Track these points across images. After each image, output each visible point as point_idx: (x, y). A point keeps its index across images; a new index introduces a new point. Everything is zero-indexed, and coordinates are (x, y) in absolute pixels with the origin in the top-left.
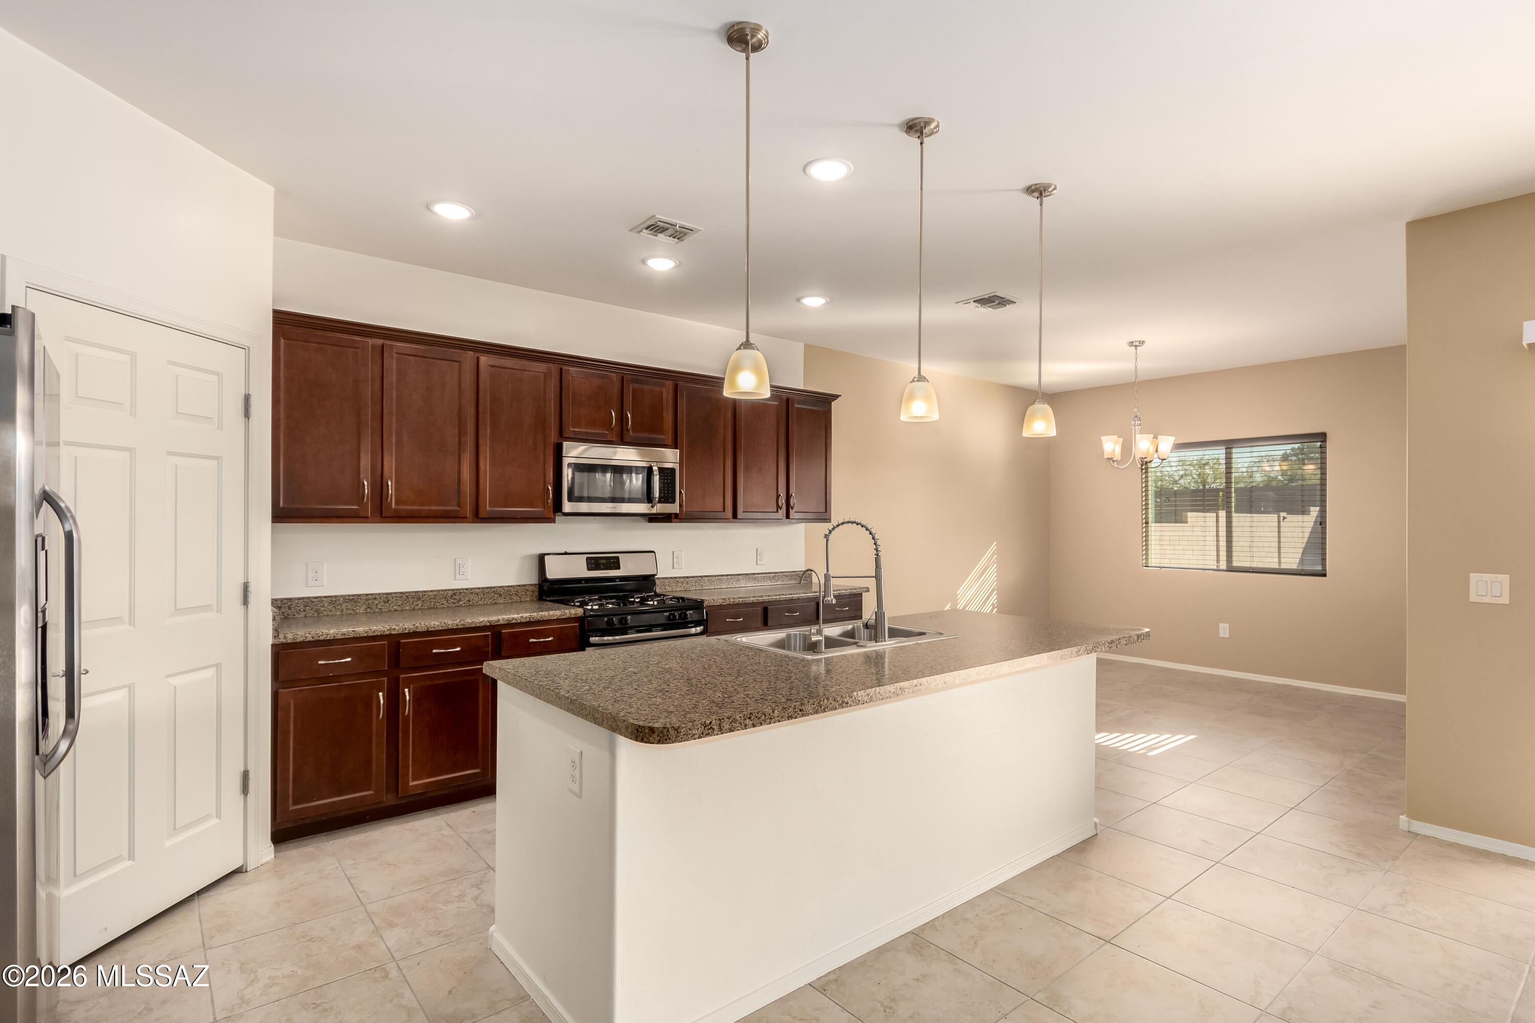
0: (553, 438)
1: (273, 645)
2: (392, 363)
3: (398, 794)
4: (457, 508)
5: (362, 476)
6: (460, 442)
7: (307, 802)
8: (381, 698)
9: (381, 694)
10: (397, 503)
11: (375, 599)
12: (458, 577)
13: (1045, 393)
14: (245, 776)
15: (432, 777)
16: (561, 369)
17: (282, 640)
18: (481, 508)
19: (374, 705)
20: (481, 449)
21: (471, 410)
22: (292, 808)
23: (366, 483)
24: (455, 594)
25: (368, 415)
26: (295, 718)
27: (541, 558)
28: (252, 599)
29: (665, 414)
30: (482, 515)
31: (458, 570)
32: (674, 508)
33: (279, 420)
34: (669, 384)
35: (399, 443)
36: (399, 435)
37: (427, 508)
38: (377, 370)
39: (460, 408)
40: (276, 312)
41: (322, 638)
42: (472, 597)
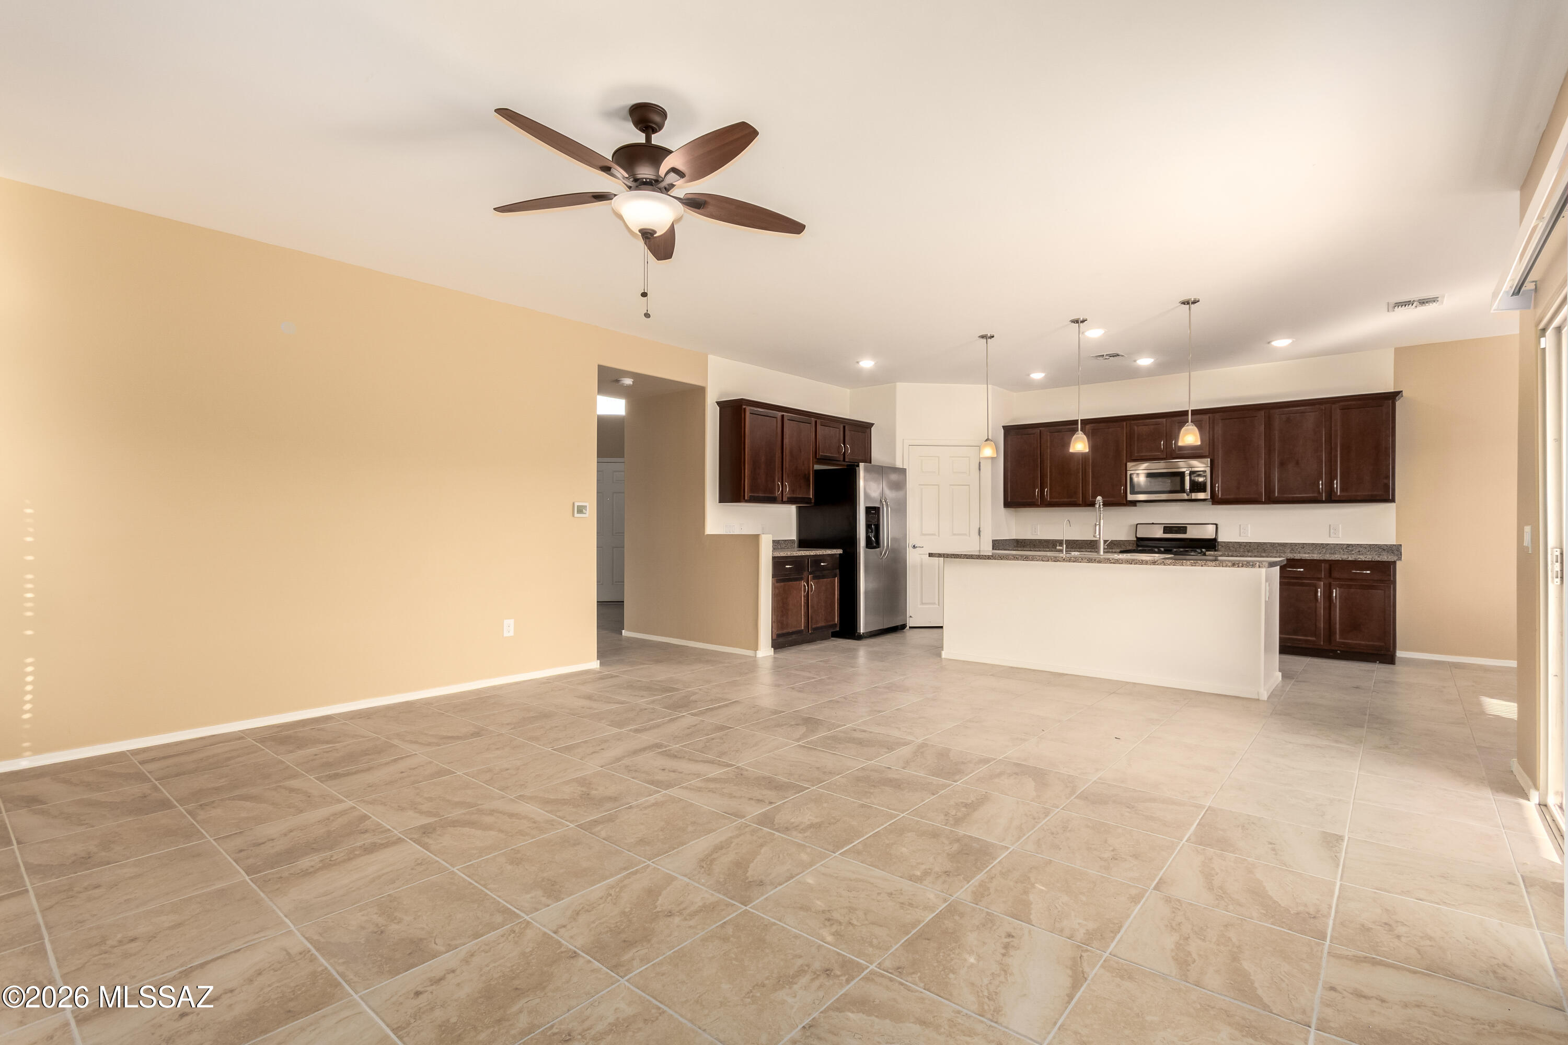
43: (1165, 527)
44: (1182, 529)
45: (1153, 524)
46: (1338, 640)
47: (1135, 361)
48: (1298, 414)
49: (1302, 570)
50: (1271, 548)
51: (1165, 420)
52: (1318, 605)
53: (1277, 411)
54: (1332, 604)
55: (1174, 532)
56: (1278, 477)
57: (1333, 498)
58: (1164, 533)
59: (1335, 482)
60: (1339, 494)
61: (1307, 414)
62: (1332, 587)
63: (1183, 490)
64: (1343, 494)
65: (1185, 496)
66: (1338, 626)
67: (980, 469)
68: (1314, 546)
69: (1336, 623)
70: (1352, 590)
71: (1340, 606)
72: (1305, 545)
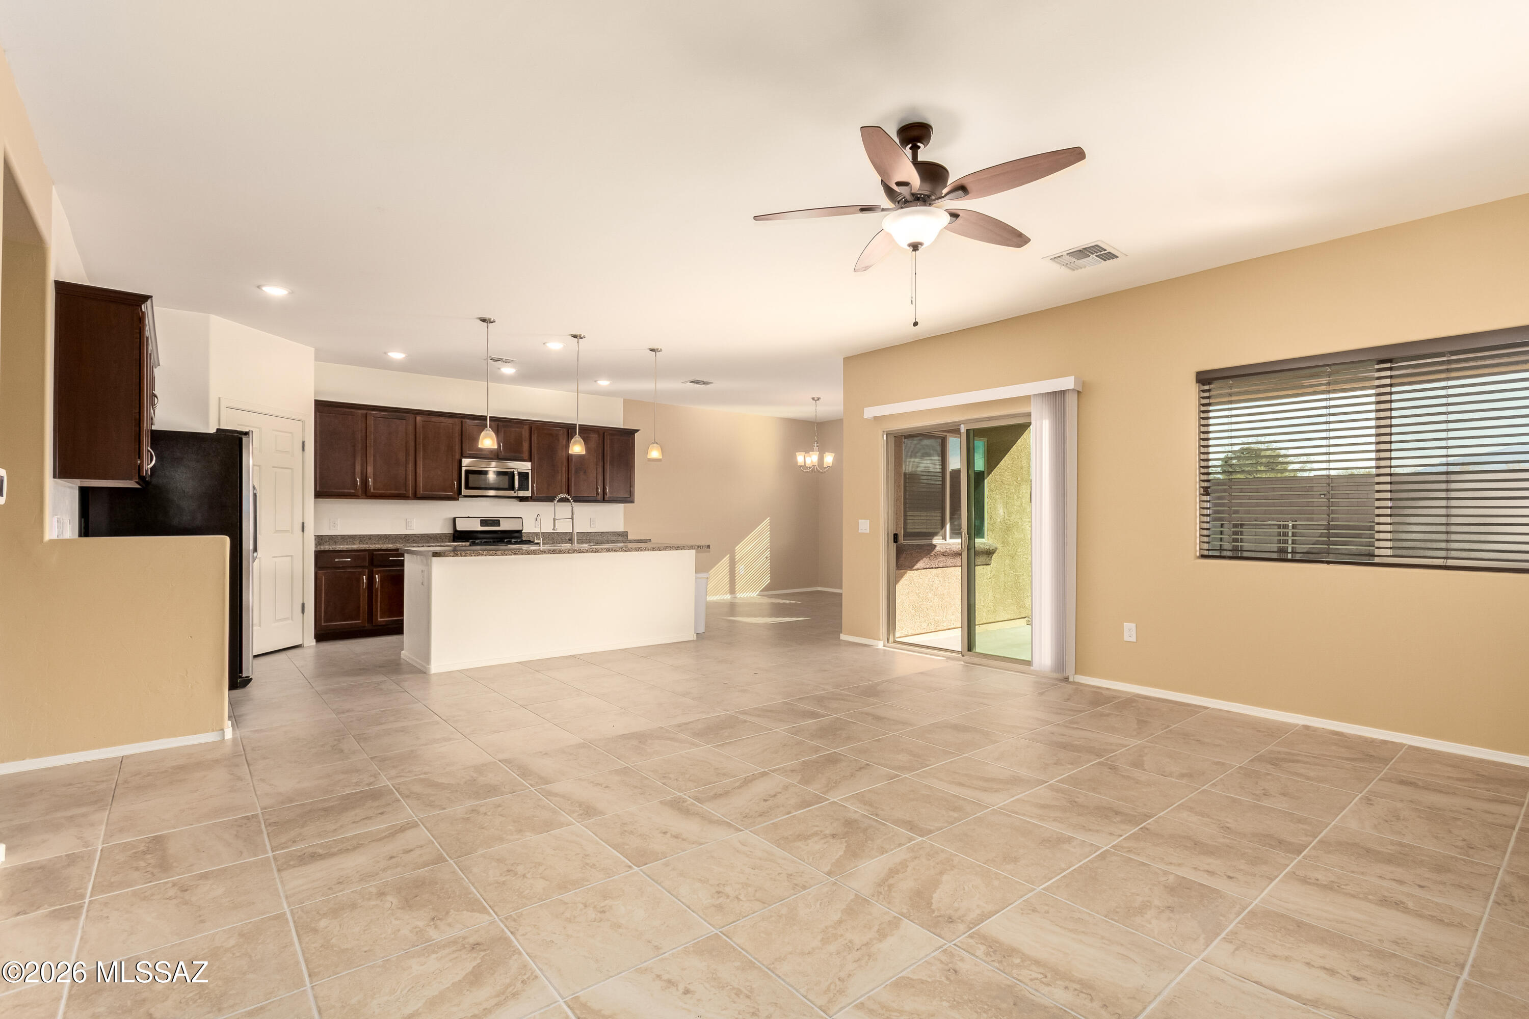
0: (457, 457)
1: (315, 551)
2: (371, 421)
3: (372, 624)
4: (405, 492)
5: (356, 476)
6: (406, 460)
7: (330, 622)
8: (365, 579)
9: (364, 577)
10: (374, 489)
11: (364, 537)
12: (408, 528)
13: (818, 423)
14: (303, 606)
15: (390, 617)
16: (462, 421)
17: (319, 549)
18: (418, 492)
19: (361, 582)
20: (418, 462)
21: (412, 443)
22: (323, 624)
23: (358, 480)
24: (406, 537)
25: (359, 447)
26: (325, 584)
27: (454, 519)
28: (305, 529)
29: (524, 443)
30: (418, 495)
31: (408, 524)
32: (528, 494)
33: (317, 450)
34: (526, 427)
35: (375, 461)
36: (374, 456)
37: (389, 492)
38: (364, 425)
39: (406, 443)
40: (316, 401)
41: (337, 549)
42: (415, 538)
55: (489, 525)
63: (512, 488)
65: (511, 493)
67: (303, 450)
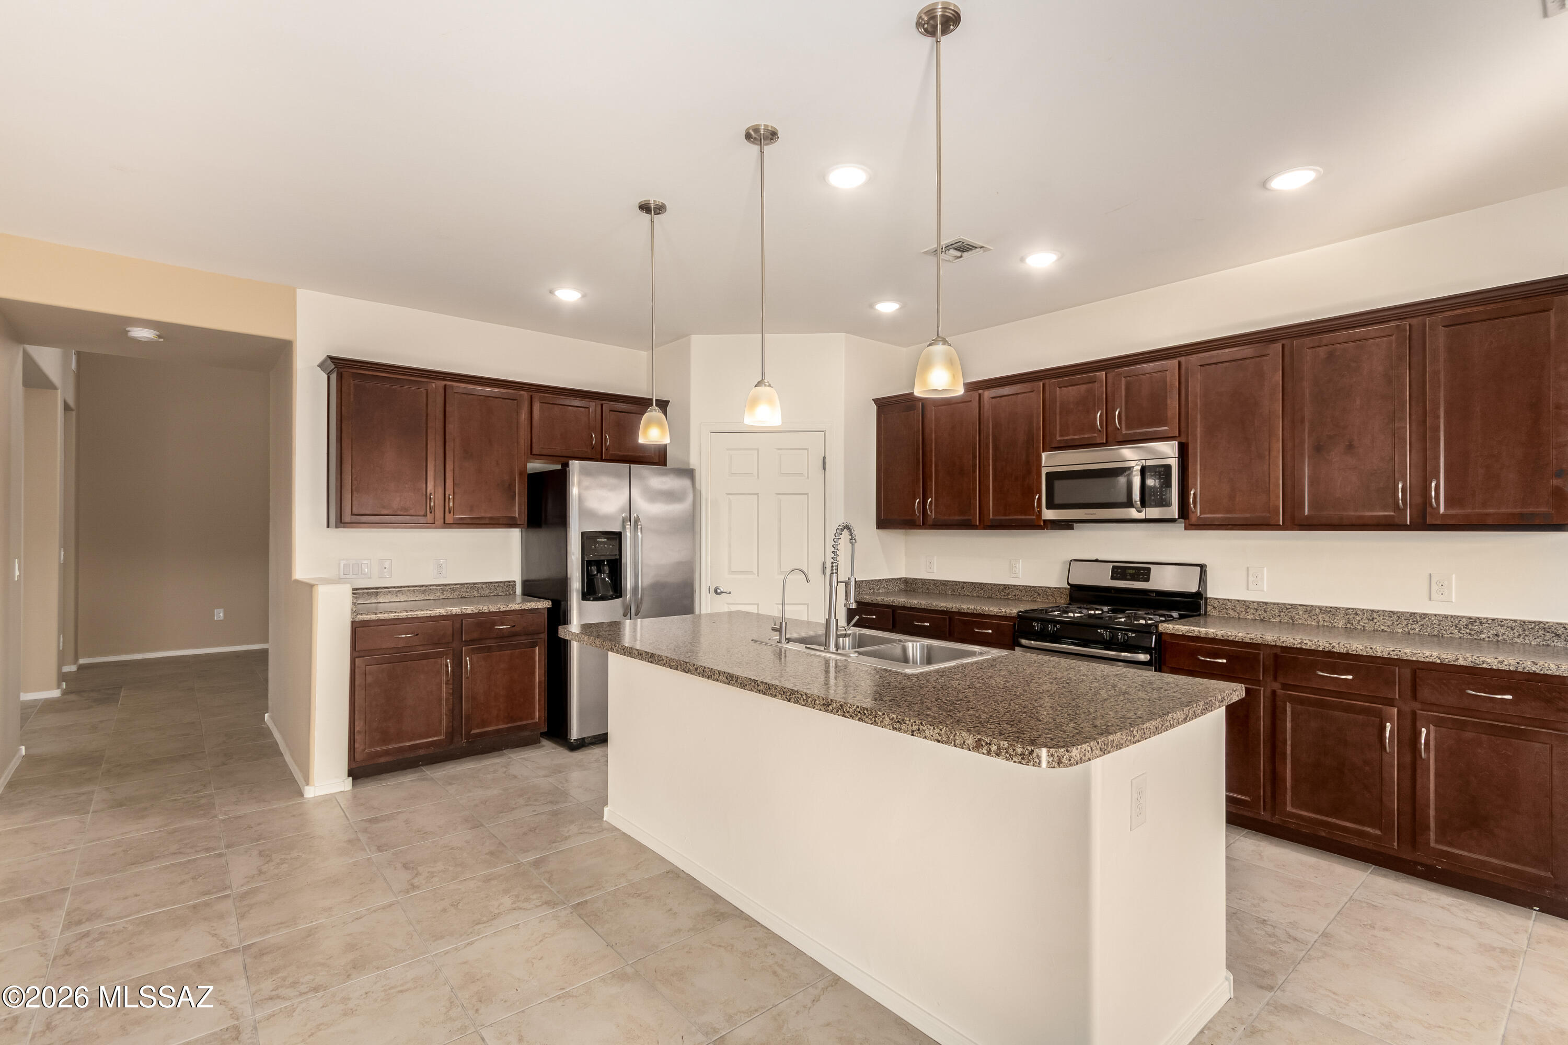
43: (1114, 567)
44: (1141, 572)
45: (1097, 561)
46: (1433, 844)
47: (1022, 260)
48: (1352, 344)
49: (1350, 677)
50: (1306, 616)
51: (1104, 373)
52: (1386, 758)
53: (1307, 341)
54: (1419, 762)
56: (1309, 477)
57: (1429, 520)
58: (1113, 578)
59: (1433, 484)
60: (1442, 510)
61: (1370, 342)
62: (1418, 724)
64: (1452, 512)
66: (1432, 812)
68: (1395, 617)
69: (1428, 806)
70: (1469, 735)
71: (1436, 769)
72: (1375, 615)
